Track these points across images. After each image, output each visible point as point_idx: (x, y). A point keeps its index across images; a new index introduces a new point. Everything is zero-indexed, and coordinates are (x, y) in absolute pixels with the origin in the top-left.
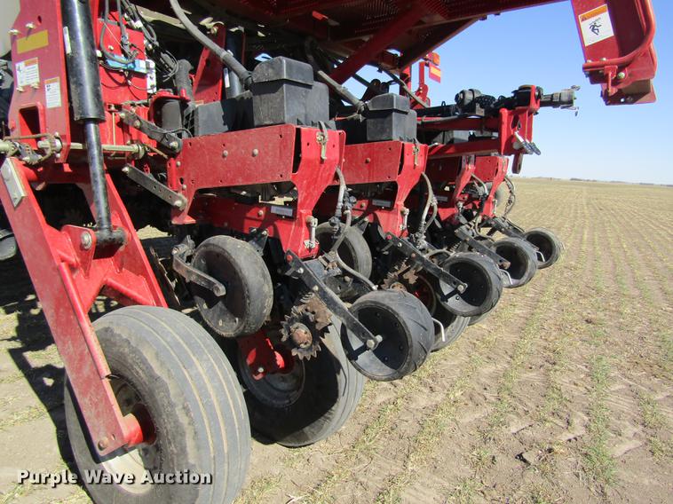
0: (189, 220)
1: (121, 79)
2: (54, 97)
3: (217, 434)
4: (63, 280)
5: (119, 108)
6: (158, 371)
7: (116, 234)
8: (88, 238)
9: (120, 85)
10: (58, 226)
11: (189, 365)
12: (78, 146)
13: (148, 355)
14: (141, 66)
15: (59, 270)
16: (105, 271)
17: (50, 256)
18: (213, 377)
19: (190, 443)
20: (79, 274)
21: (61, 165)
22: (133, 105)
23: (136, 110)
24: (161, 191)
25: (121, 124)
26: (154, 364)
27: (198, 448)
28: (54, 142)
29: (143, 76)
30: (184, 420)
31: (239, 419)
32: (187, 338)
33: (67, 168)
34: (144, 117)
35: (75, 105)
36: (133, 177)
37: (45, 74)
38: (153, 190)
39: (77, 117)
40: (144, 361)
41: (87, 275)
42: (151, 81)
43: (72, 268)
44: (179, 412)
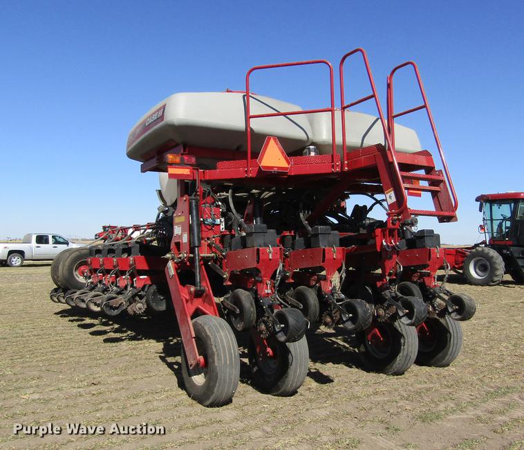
0: (229, 283)
1: (210, 228)
2: (185, 239)
3: (225, 356)
4: (183, 304)
5: (208, 239)
6: (209, 333)
7: (202, 288)
8: (192, 289)
9: (210, 230)
10: (184, 286)
11: (219, 332)
12: (192, 255)
13: (206, 328)
14: (218, 221)
15: (182, 300)
16: (198, 303)
17: (180, 296)
18: (226, 337)
19: (216, 358)
20: (189, 303)
21: (186, 263)
22: (214, 237)
23: (215, 239)
24: (220, 271)
25: (209, 246)
26: (208, 331)
27: (218, 359)
28: (184, 255)
29: (219, 225)
30: (214, 350)
31: (235, 355)
32: (220, 324)
33: (188, 263)
34: (218, 241)
35: (192, 241)
36: (212, 266)
37: (183, 231)
38: (218, 271)
39: (192, 246)
40: (205, 330)
41: (191, 303)
42: (222, 226)
43: (187, 301)
44: (213, 347)
